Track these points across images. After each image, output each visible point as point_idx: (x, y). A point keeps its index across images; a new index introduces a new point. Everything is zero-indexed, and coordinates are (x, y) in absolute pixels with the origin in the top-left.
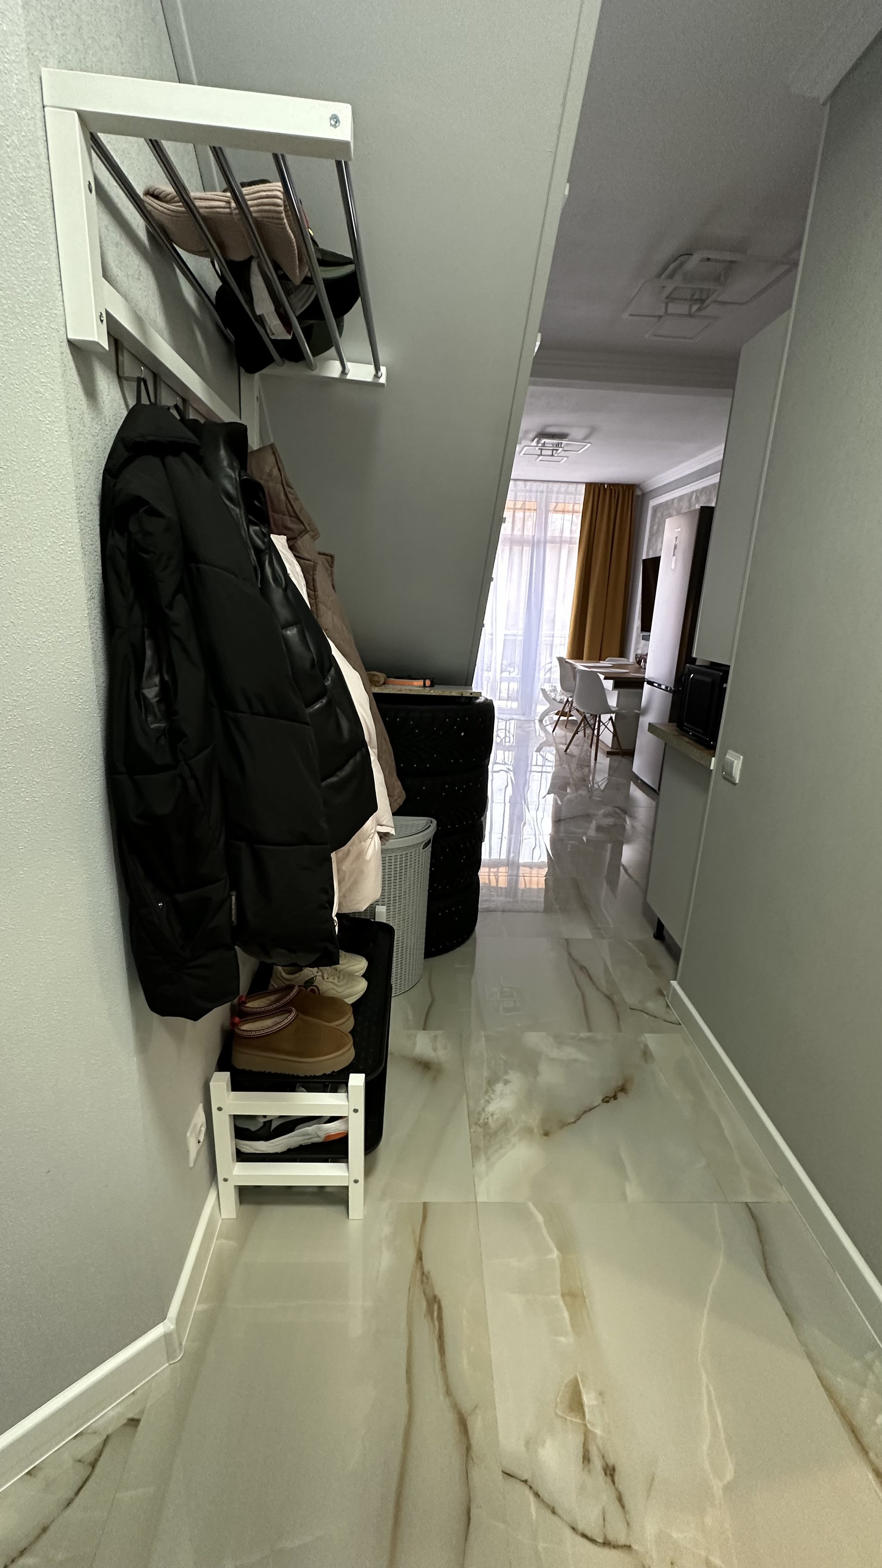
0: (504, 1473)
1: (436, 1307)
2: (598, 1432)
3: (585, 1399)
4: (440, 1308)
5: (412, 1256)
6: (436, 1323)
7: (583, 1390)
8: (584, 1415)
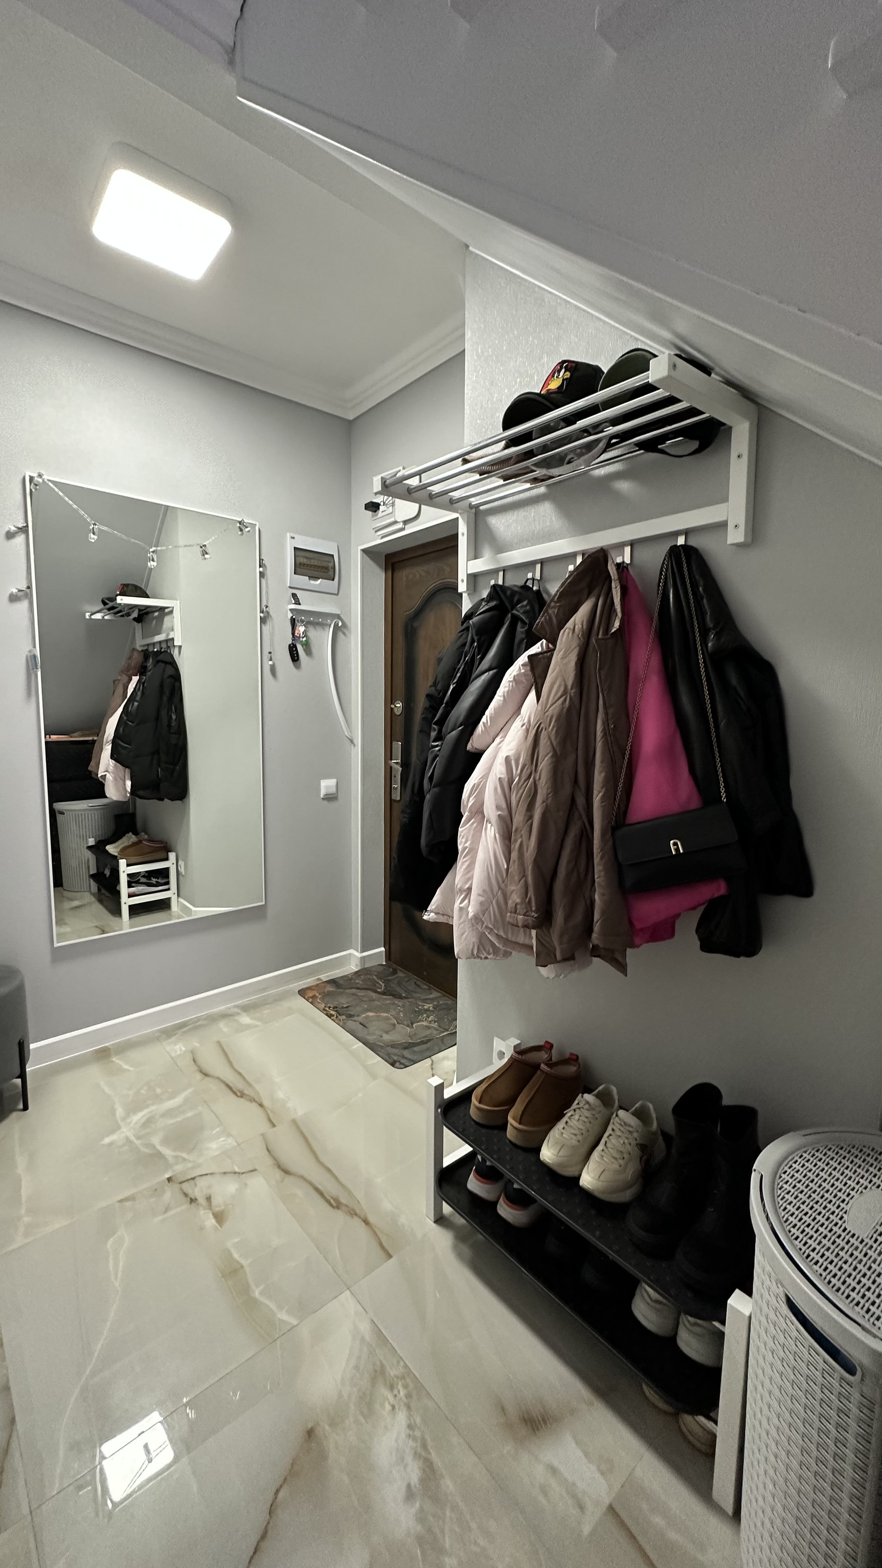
0: (255, 1170)
1: (334, 1204)
2: (202, 1212)
3: (213, 1221)
4: (331, 1205)
5: (372, 1219)
6: (329, 1198)
7: (217, 1225)
8: (213, 1214)
